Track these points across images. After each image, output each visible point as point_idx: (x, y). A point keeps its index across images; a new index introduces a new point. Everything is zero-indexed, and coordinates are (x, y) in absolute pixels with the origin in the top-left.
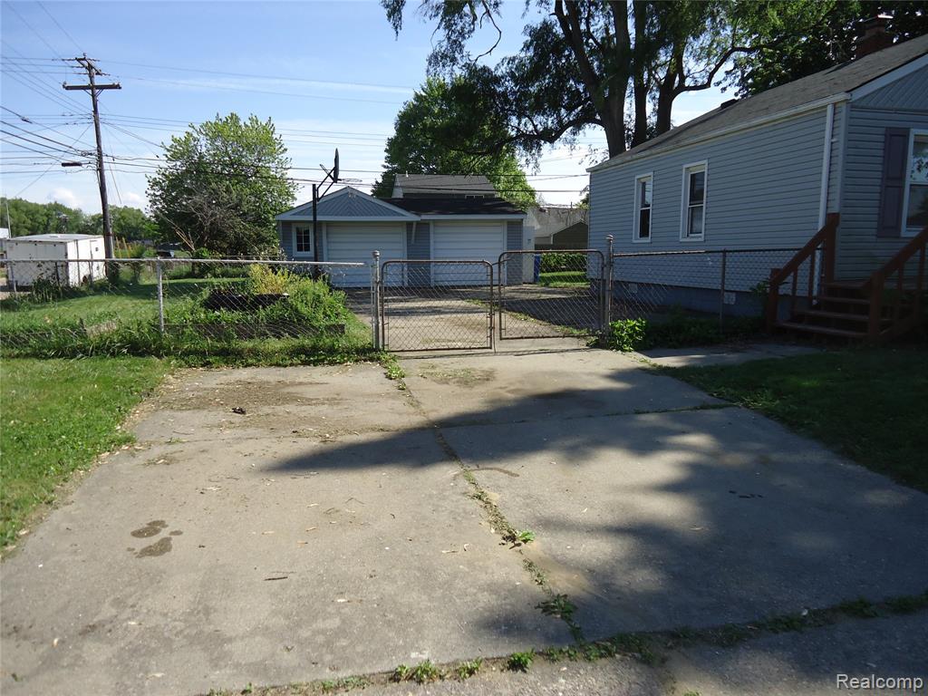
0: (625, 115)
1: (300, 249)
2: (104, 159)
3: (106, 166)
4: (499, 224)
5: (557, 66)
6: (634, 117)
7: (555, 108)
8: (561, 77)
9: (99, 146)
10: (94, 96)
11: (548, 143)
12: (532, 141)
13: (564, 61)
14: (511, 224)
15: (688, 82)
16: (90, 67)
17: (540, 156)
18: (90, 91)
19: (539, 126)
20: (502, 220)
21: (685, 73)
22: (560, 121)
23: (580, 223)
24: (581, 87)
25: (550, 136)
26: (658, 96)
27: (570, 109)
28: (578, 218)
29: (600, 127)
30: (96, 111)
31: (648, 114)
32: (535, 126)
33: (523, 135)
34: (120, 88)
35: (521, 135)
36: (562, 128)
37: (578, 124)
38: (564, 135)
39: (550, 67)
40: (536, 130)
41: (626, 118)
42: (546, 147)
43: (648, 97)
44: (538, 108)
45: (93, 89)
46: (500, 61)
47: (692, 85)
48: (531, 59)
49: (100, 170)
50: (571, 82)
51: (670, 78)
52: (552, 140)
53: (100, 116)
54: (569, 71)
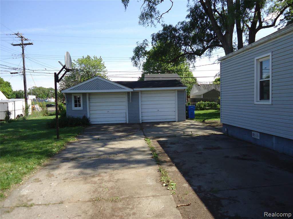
0: (233, 43)
1: (76, 106)
2: (26, 71)
3: (26, 73)
4: (174, 92)
5: (201, 25)
6: (237, 43)
7: (202, 41)
8: (203, 29)
9: (24, 66)
10: (22, 47)
11: (198, 56)
12: (191, 56)
13: (204, 21)
14: (179, 91)
15: (264, 24)
16: (22, 37)
17: (195, 62)
18: (21, 46)
19: (194, 49)
20: (175, 90)
21: (262, 20)
22: (204, 47)
23: (214, 90)
24: (212, 32)
25: (199, 53)
26: (248, 33)
27: (208, 42)
28: (213, 88)
29: (222, 48)
30: (23, 53)
31: (243, 41)
32: (192, 49)
33: (187, 53)
34: (33, 44)
35: (186, 53)
36: (204, 49)
37: (211, 47)
38: (205, 52)
39: (199, 25)
40: (193, 51)
41: (233, 44)
42: (197, 58)
43: (243, 34)
44: (194, 42)
45: (22, 45)
46: (177, 24)
47: (266, 25)
48: (190, 22)
49: (24, 75)
50: (208, 30)
51: (254, 24)
52: (200, 55)
53: (25, 55)
54: (207, 26)
